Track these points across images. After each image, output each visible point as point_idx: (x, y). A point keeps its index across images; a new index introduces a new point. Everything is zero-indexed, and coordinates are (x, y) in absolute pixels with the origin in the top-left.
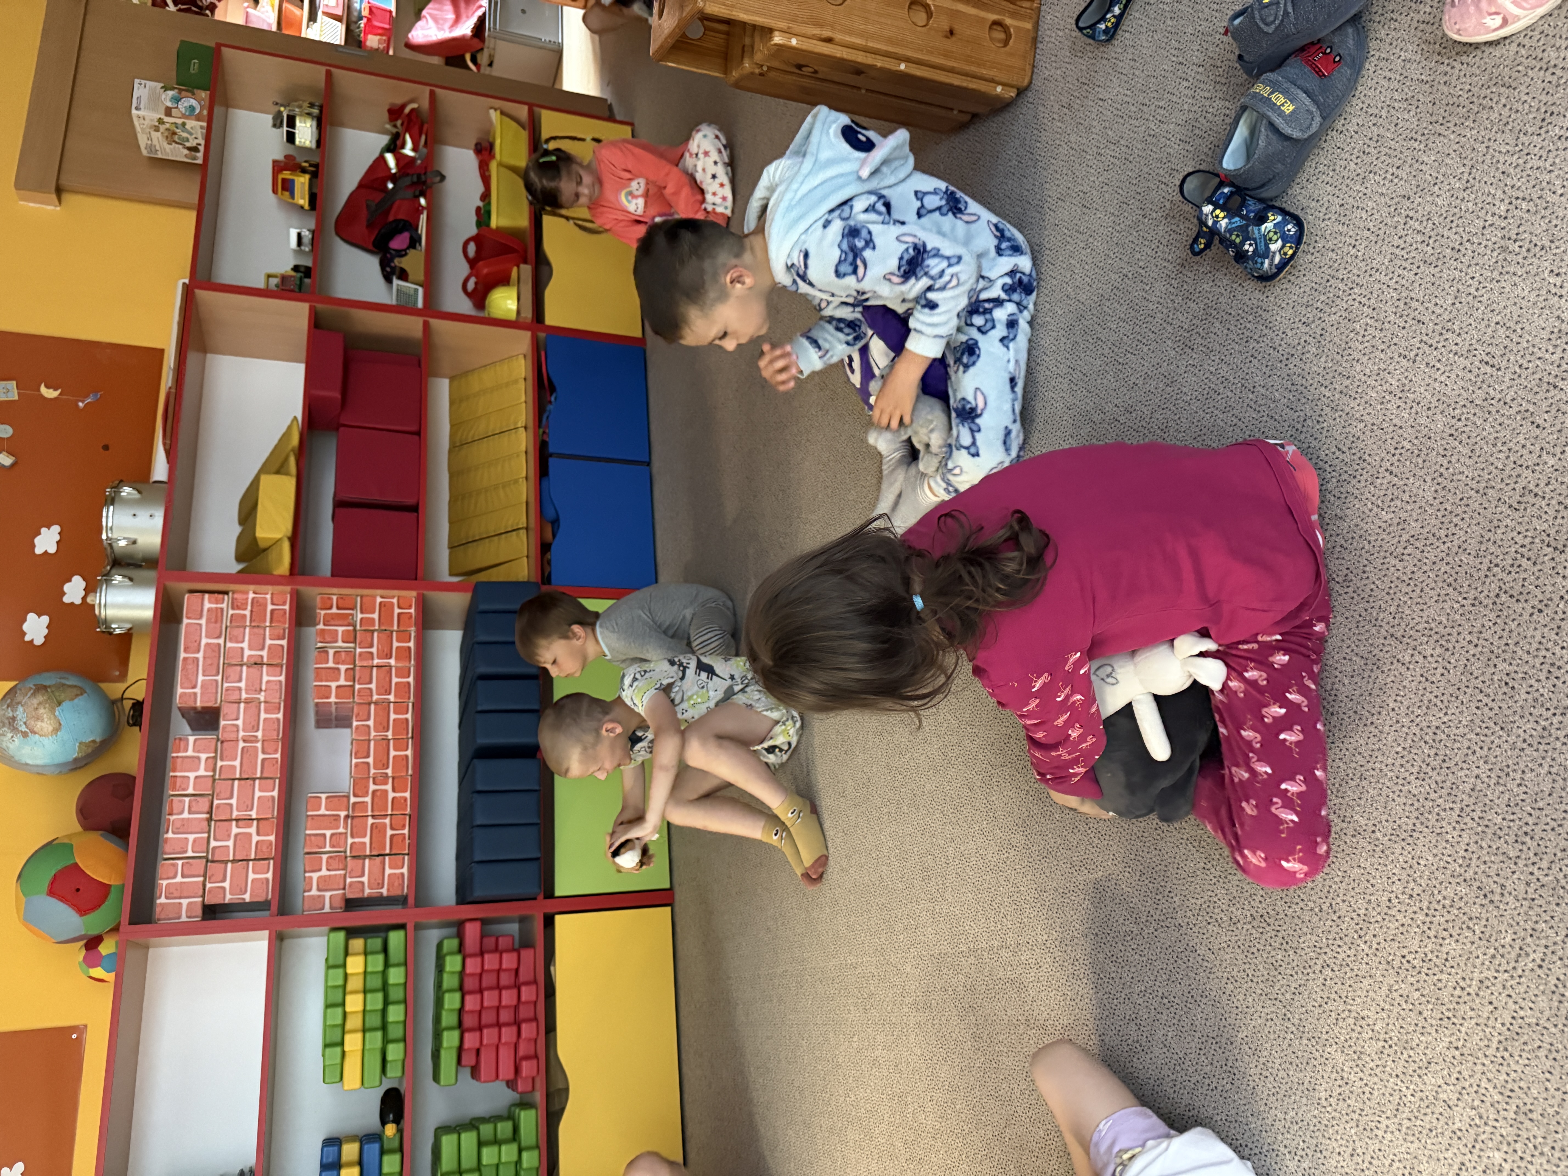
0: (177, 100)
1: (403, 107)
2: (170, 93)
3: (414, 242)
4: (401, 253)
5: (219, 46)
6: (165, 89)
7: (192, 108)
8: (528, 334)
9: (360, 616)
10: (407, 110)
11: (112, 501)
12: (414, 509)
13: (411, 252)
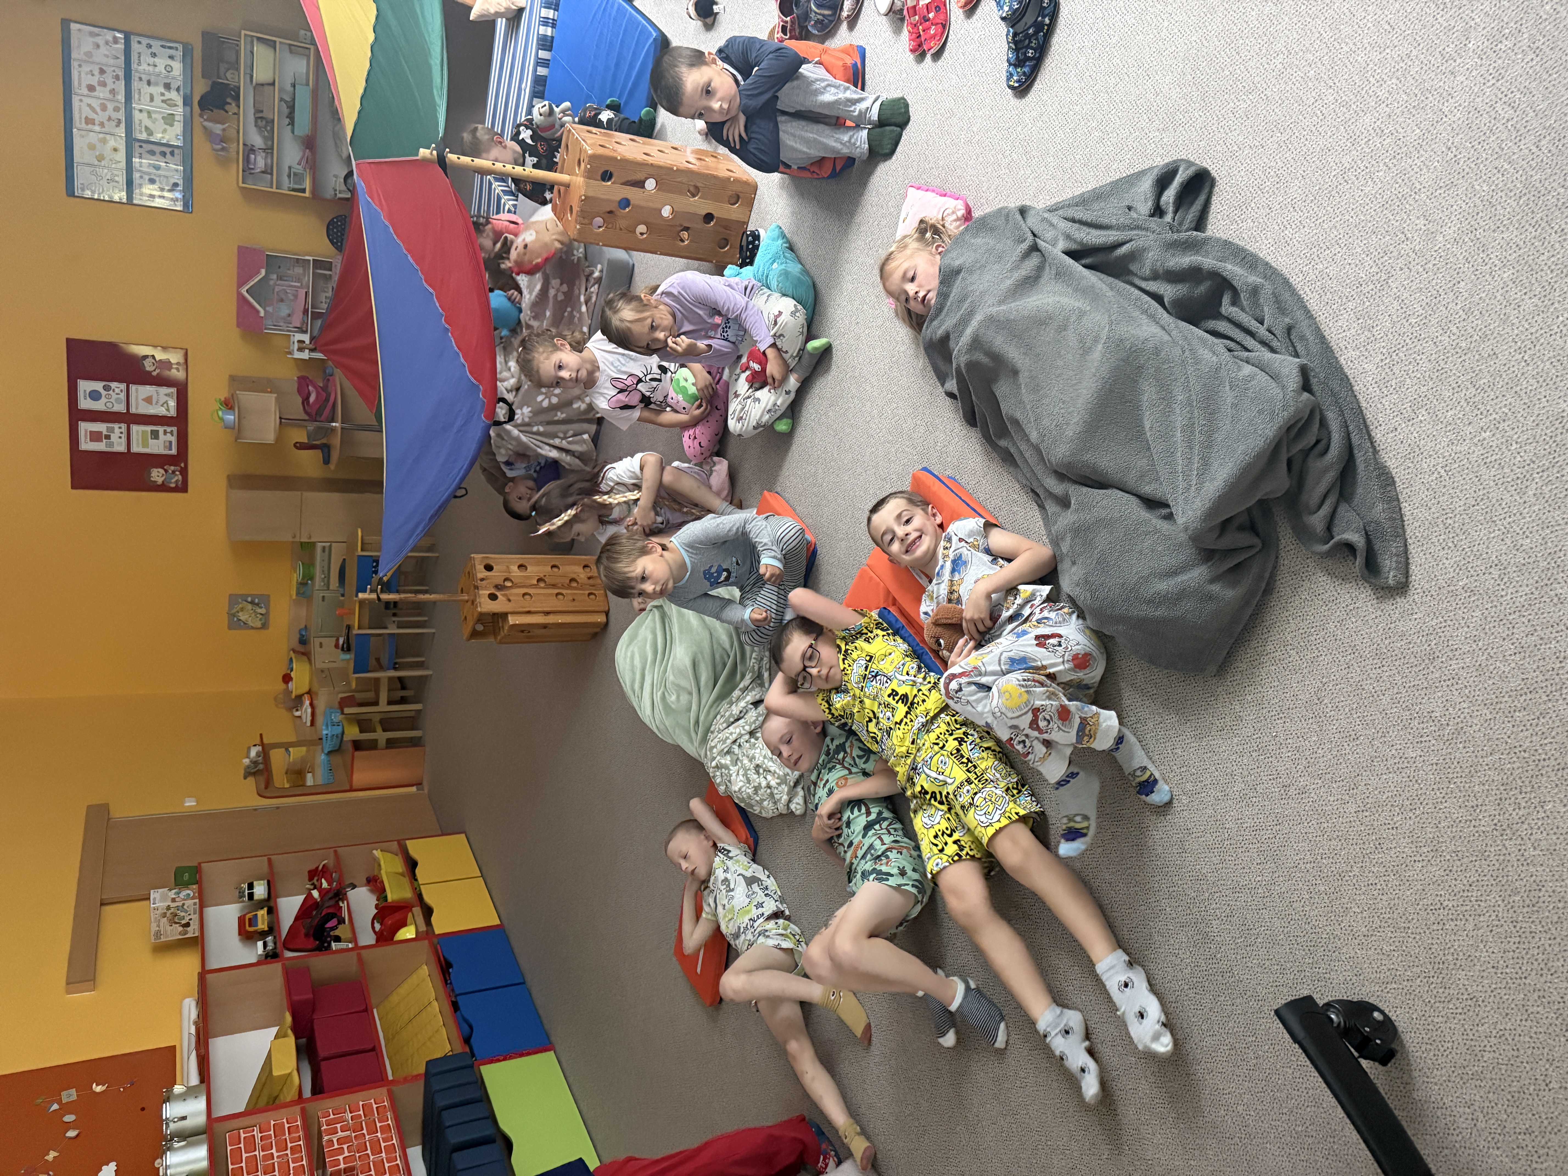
0: (178, 893)
1: (318, 868)
2: (174, 891)
3: (341, 921)
4: (334, 928)
5: (200, 864)
6: (170, 890)
7: (189, 895)
8: (426, 942)
9: (350, 1115)
10: (320, 868)
11: (167, 1100)
12: (373, 1049)
13: (340, 926)
